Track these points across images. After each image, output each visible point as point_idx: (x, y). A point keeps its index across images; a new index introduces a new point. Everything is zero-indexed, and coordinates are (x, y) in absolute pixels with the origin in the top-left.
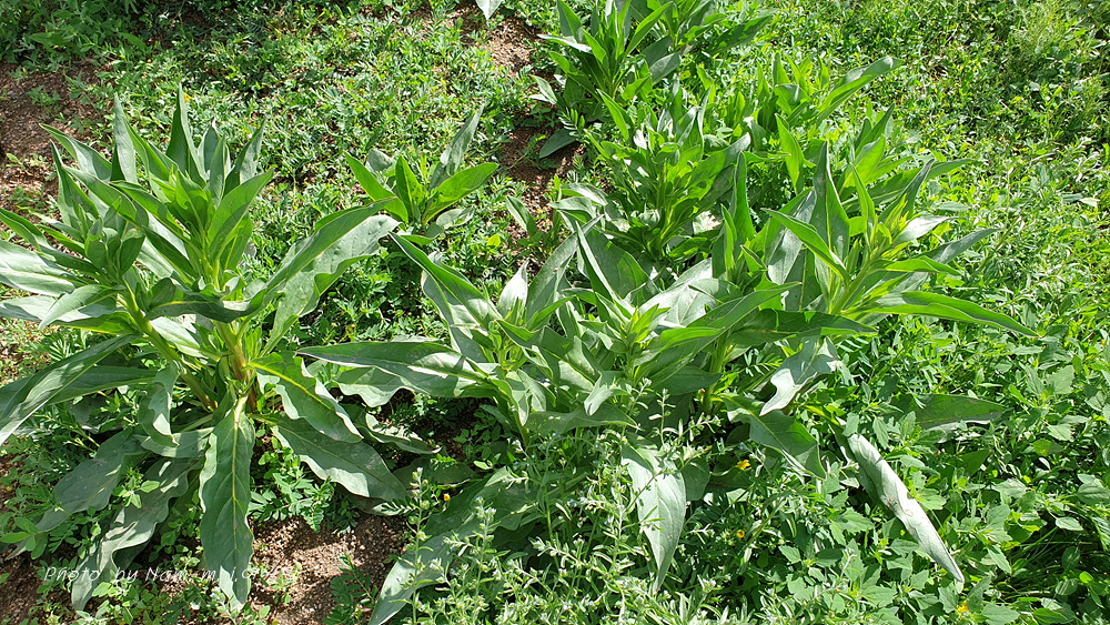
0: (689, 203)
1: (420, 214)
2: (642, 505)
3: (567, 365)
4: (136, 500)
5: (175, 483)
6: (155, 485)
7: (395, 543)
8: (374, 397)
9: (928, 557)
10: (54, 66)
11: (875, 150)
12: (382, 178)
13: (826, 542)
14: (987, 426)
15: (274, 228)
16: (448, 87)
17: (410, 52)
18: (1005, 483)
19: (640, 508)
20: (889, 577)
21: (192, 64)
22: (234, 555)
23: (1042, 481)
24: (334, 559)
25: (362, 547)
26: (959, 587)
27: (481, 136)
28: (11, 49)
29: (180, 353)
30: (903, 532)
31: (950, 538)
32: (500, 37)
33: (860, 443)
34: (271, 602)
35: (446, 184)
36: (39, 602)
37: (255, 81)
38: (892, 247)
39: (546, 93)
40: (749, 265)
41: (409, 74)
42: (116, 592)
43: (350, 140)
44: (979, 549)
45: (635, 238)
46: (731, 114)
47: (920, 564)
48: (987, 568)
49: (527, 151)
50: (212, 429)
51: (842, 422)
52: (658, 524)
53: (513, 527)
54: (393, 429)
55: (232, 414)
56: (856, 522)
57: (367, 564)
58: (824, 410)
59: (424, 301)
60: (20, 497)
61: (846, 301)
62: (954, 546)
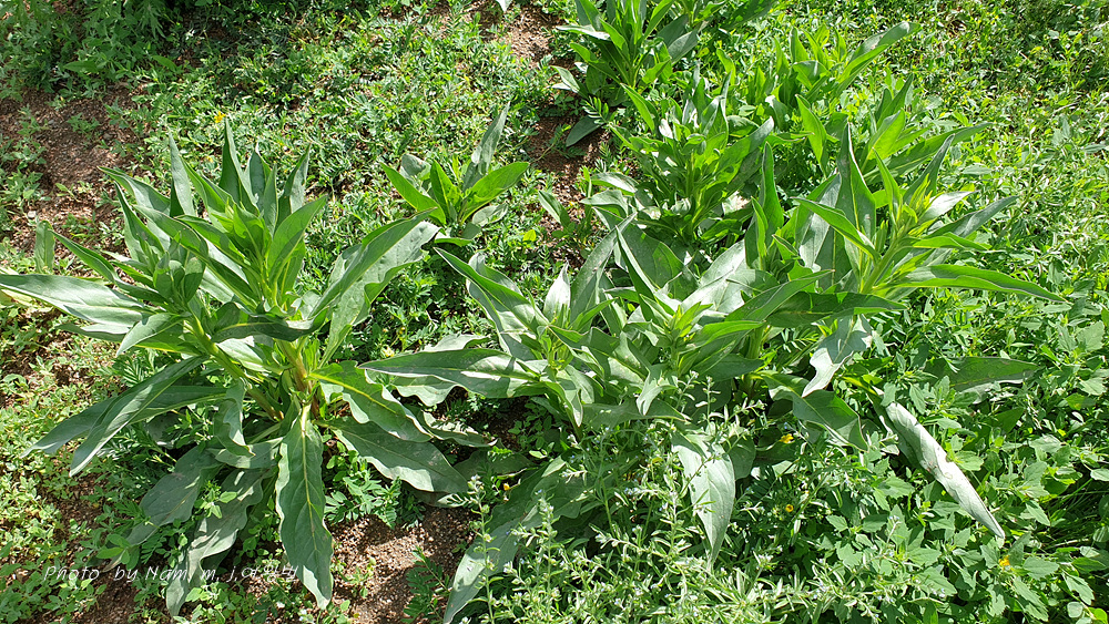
0: (718, 188)
1: (455, 214)
2: (694, 490)
3: (615, 360)
4: (216, 511)
5: (250, 491)
6: (233, 495)
7: (461, 533)
8: (431, 397)
9: (968, 516)
10: (90, 93)
11: (897, 121)
12: (417, 182)
13: (871, 508)
14: (1020, 386)
15: (319, 238)
16: (471, 83)
17: (431, 51)
18: (1040, 439)
19: (692, 493)
20: (932, 537)
21: (223, 80)
22: (315, 555)
23: (1076, 435)
24: (407, 552)
25: (431, 539)
26: (1000, 542)
27: (509, 130)
28: (46, 78)
29: (243, 368)
30: (943, 493)
31: (989, 496)
32: (518, 26)
33: (897, 412)
34: (350, 596)
35: (479, 185)
36: (137, 609)
37: (284, 94)
38: (918, 225)
39: (568, 82)
40: (781, 252)
41: (433, 74)
42: (209, 596)
43: (382, 145)
44: (1018, 504)
45: (666, 224)
46: (752, 91)
47: (962, 522)
48: (1026, 522)
49: (554, 141)
50: (280, 439)
51: (879, 392)
52: (709, 507)
53: (573, 516)
54: (450, 425)
55: (298, 423)
56: (899, 488)
57: (437, 554)
58: (862, 381)
59: (469, 301)
60: (108, 513)
61: (876, 277)
62: (994, 504)
